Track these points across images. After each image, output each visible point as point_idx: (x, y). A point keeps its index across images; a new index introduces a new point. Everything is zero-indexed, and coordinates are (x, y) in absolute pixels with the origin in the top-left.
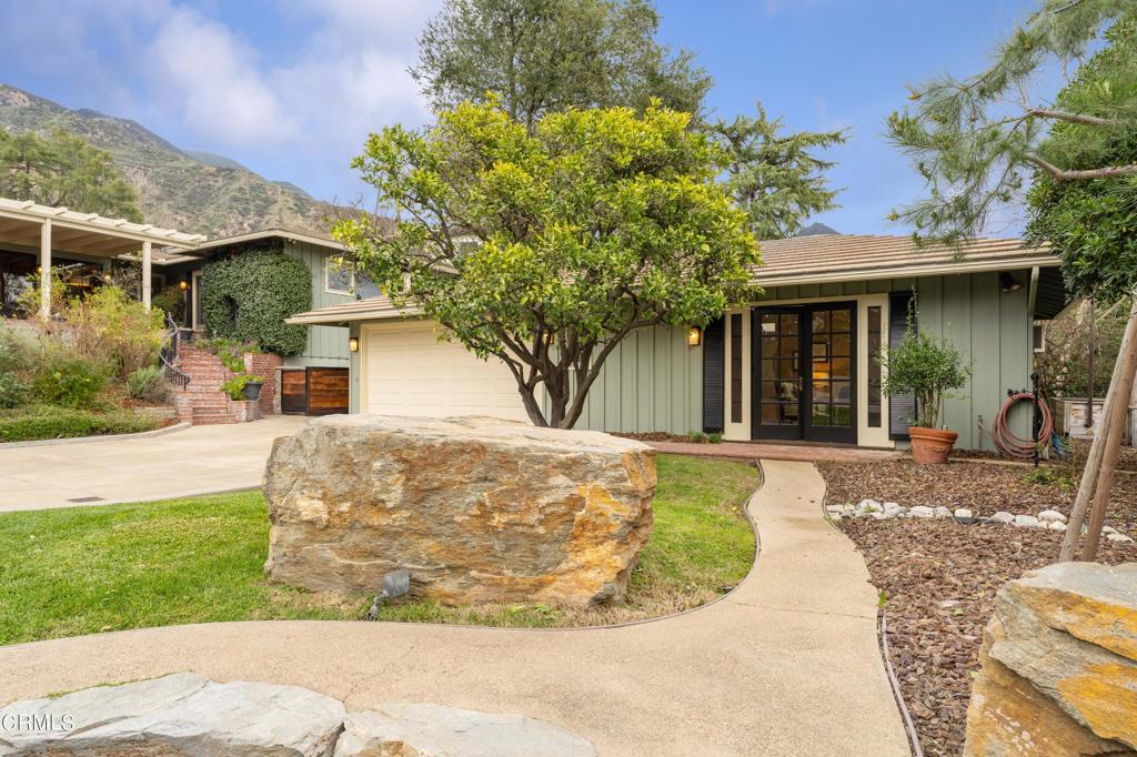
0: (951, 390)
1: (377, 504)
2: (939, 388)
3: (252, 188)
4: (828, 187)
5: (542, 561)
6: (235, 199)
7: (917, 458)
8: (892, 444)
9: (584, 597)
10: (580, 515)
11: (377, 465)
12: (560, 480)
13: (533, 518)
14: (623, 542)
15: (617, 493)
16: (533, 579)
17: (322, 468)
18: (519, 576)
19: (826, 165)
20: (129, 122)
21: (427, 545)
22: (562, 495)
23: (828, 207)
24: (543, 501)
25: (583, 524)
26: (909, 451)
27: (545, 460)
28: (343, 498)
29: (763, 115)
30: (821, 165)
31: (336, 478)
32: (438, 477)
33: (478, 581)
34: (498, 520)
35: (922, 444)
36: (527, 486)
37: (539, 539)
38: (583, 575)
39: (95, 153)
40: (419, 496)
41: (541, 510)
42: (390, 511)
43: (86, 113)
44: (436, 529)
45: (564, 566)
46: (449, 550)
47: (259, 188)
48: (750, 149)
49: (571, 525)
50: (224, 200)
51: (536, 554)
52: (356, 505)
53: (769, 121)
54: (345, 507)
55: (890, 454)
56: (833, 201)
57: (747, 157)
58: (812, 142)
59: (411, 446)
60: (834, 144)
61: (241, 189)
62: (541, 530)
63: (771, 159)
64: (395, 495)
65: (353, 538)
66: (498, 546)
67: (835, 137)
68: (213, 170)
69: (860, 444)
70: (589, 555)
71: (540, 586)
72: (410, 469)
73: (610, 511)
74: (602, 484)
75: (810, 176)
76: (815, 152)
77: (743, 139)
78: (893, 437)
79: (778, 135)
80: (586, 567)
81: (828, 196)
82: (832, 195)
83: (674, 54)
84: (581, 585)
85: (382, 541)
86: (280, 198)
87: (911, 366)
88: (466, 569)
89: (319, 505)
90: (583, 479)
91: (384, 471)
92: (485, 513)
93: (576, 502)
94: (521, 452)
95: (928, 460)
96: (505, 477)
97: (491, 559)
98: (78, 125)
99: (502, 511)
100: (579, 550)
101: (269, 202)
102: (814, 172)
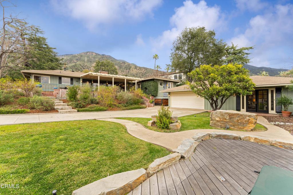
0: (290, 105)
1: (225, 119)
2: (288, 105)
3: (128, 65)
4: (248, 58)
5: (244, 126)
6: (125, 67)
7: (284, 116)
8: (276, 113)
9: (250, 129)
10: (249, 121)
11: (226, 115)
12: (248, 117)
13: (244, 121)
14: (255, 124)
15: (254, 119)
16: (243, 127)
17: (219, 115)
18: (241, 127)
19: (249, 54)
20: (109, 56)
21: (230, 123)
22: (248, 119)
23: (249, 62)
24: (245, 119)
25: (250, 122)
26: (282, 115)
27: (246, 115)
28: (222, 118)
29: (233, 45)
30: (247, 54)
31: (221, 116)
32: (233, 117)
33: (236, 127)
34: (239, 121)
35: (285, 114)
36: (244, 118)
37: (244, 123)
38: (249, 127)
39: (111, 63)
40: (230, 118)
41: (245, 120)
42: (227, 120)
43: (103, 55)
44: (232, 122)
45: (247, 126)
46: (233, 124)
47: (129, 65)
48: (230, 52)
49: (248, 122)
50: (124, 67)
51: (244, 125)
52: (223, 119)
53: (235, 46)
54: (222, 119)
55: (276, 115)
56: (250, 61)
57: (229, 53)
58: (245, 49)
59: (230, 114)
60: (250, 49)
61: (126, 65)
62: (245, 122)
63: (235, 54)
64: (228, 118)
65: (222, 122)
66: (239, 124)
67: (251, 48)
68: (122, 62)
69: (269, 113)
70: (250, 125)
71: (244, 128)
72: (230, 116)
73: (253, 121)
74: (253, 118)
75: (244, 56)
76: (246, 51)
77: (229, 50)
78: (276, 112)
79: (237, 49)
80: (250, 126)
81: (248, 60)
82: (250, 59)
83: (219, 40)
84: (249, 128)
85: (225, 123)
86: (132, 66)
87: (282, 101)
88: (235, 126)
89: (219, 119)
90: (250, 117)
91: (227, 116)
92: (238, 120)
93: (249, 120)
94: (243, 115)
95: (286, 116)
96: (241, 117)
97: (238, 125)
98: (102, 57)
99: (240, 120)
100: (249, 125)
101: (131, 67)
102: (246, 55)
